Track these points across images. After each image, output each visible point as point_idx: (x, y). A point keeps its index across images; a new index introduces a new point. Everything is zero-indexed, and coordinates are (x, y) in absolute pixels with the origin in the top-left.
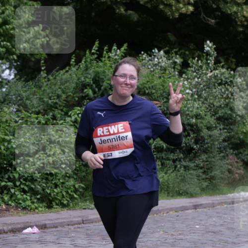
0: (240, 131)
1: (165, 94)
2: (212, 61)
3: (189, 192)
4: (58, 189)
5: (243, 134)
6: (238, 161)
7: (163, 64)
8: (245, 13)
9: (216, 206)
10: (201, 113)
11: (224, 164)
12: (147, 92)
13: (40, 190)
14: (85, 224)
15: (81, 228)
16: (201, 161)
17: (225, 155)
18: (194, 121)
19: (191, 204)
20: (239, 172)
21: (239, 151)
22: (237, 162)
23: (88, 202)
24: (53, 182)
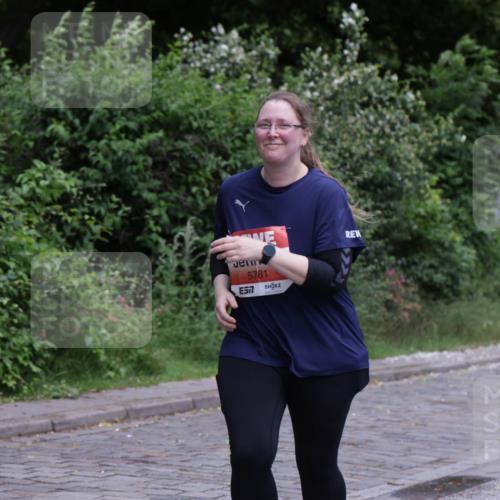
0: (412, 212)
1: (236, 129)
5: (419, 220)
7: (239, 59)
11: (375, 289)
12: (195, 125)
14: (60, 431)
15: (50, 440)
17: (379, 268)
20: (410, 306)
21: (410, 259)
22: (405, 285)
23: (63, 381)
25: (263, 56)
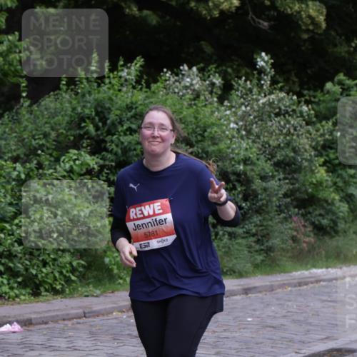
0: (308, 180)
1: (198, 129)
2: (266, 82)
3: (237, 271)
4: (48, 268)
5: (312, 186)
7: (197, 87)
8: (311, 11)
9: (276, 289)
10: (251, 156)
11: (286, 229)
13: (22, 270)
14: (89, 317)
15: (83, 323)
16: (253, 225)
17: (288, 216)
18: (242, 167)
19: (240, 287)
20: (307, 239)
21: (307, 210)
22: (304, 226)
23: (91, 286)
24: (41, 258)
25: (213, 84)
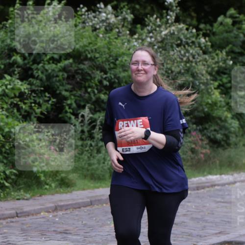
0: (205, 102)
1: (111, 58)
2: (171, 17)
5: (208, 106)
6: (203, 138)
7: (112, 21)
11: (186, 142)
12: (89, 56)
14: (20, 217)
15: (16, 221)
20: (204, 151)
21: (204, 126)
22: (202, 140)
23: (22, 191)
25: (124, 19)
